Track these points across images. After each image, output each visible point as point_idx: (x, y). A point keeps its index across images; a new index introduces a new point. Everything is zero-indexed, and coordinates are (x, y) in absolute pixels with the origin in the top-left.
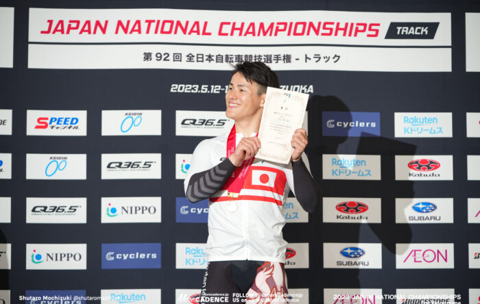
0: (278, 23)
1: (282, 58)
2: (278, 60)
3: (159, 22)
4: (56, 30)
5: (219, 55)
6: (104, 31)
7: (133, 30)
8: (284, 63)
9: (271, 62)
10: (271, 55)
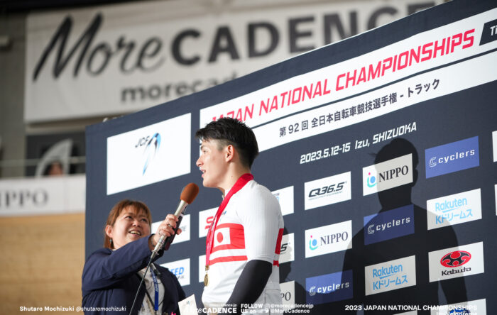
0: (385, 61)
1: (389, 99)
2: (385, 102)
5: (337, 112)
6: (251, 115)
7: (272, 107)
8: (391, 103)
9: (380, 106)
10: (379, 99)
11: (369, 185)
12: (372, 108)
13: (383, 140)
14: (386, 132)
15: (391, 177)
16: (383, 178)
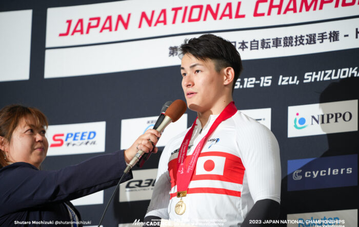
1: (328, 36)
2: (322, 39)
3: (186, 8)
4: (75, 31)
5: (254, 41)
6: (126, 26)
7: (158, 22)
8: (331, 41)
9: (315, 43)
10: (315, 34)
11: (296, 126)
12: (304, 42)
13: (318, 80)
14: (323, 72)
15: (328, 122)
16: (317, 122)
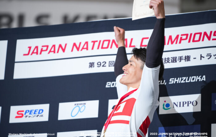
0: (182, 35)
1: (184, 58)
2: (181, 60)
3: (100, 41)
4: (33, 53)
6: (64, 50)
7: (83, 48)
8: (185, 61)
9: (176, 62)
10: (176, 57)
11: (164, 108)
12: (169, 62)
13: (178, 82)
14: (181, 78)
15: (183, 106)
16: (177, 106)
